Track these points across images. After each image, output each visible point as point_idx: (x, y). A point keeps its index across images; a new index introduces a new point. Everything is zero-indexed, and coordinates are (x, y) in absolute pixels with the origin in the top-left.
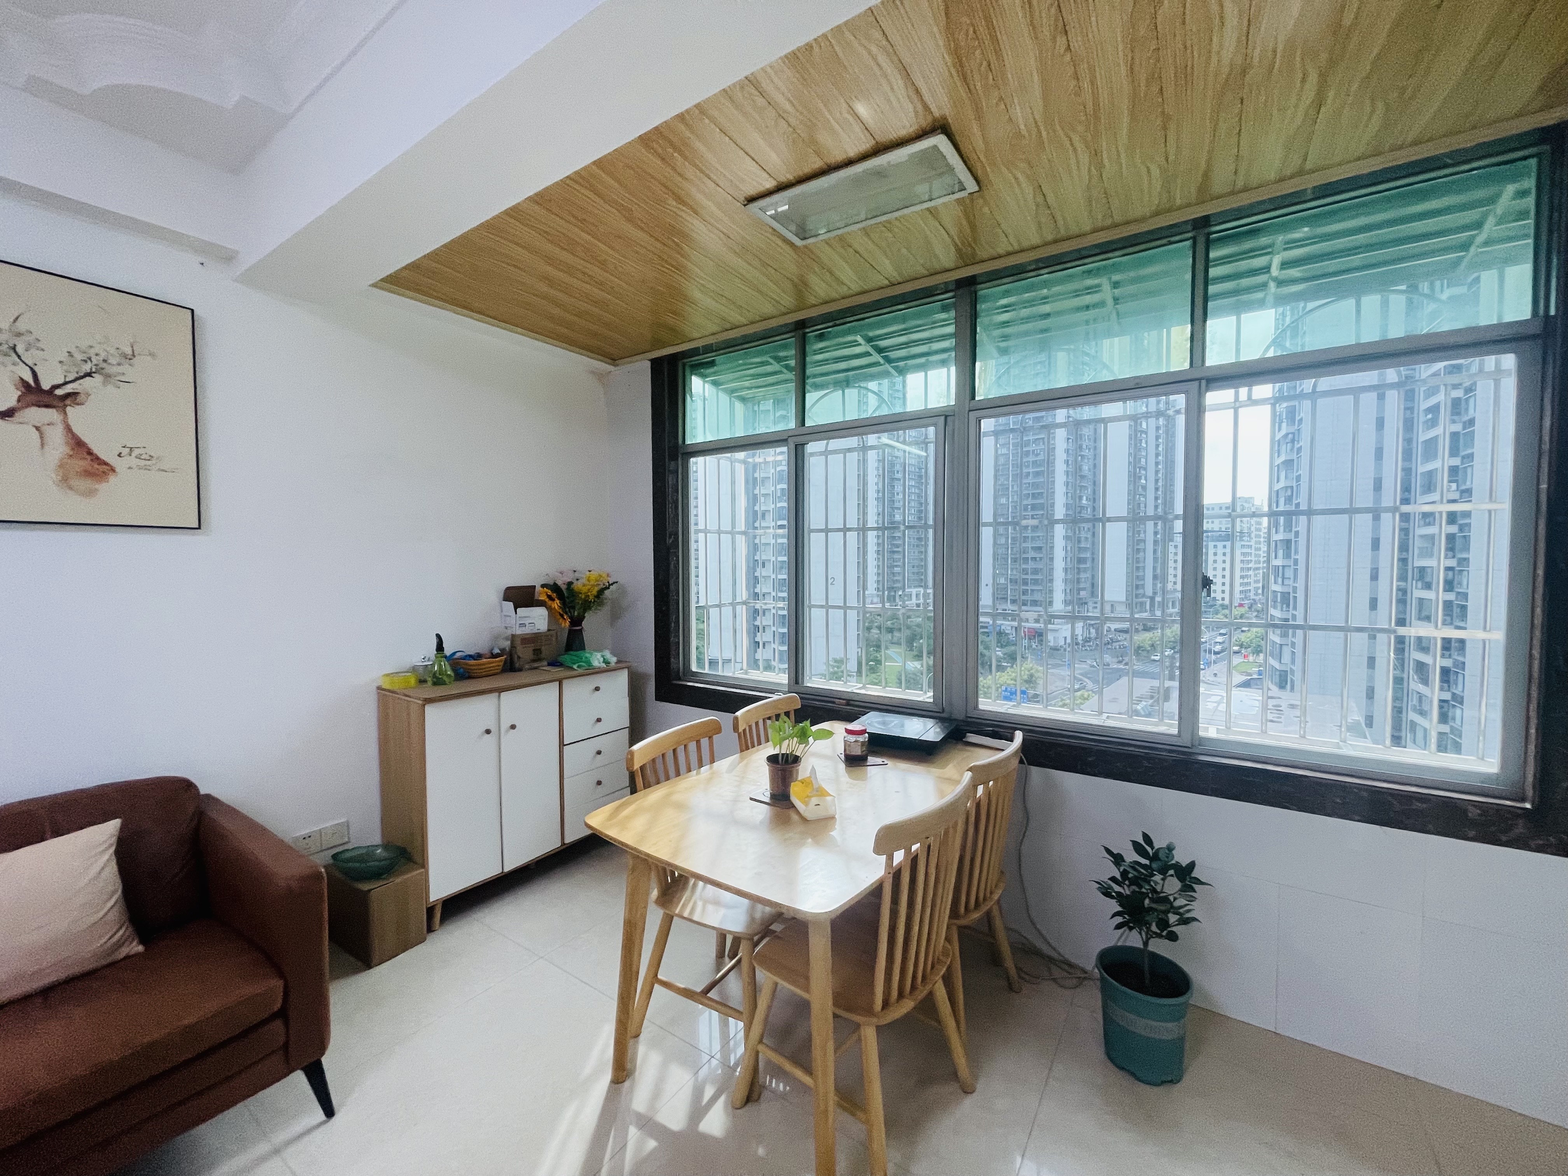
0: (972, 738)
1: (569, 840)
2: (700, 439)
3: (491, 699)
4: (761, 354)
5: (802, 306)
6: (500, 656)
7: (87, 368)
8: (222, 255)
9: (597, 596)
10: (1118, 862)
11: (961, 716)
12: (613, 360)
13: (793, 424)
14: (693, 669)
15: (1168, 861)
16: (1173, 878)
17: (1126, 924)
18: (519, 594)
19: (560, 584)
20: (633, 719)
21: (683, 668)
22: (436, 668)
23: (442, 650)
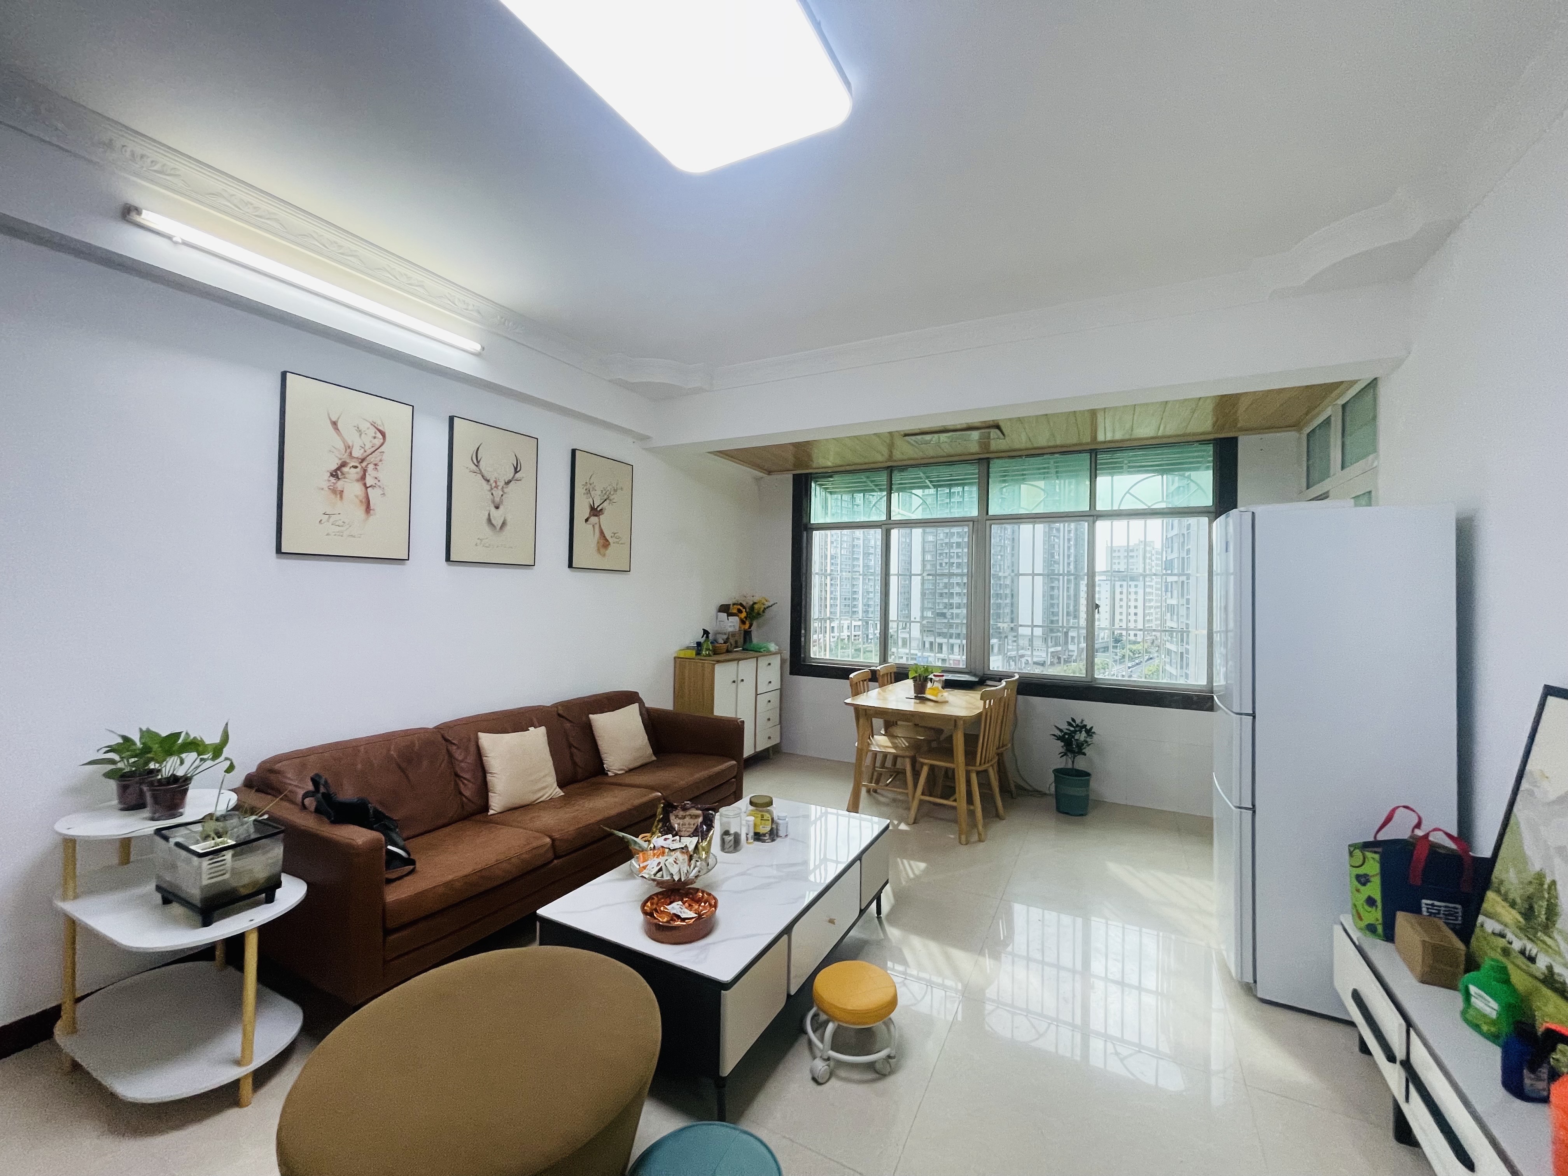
0: (988, 682)
1: (758, 749)
2: (821, 520)
3: (734, 664)
4: (863, 477)
5: (894, 458)
6: (725, 643)
7: (606, 497)
8: (643, 438)
9: (763, 612)
10: (1061, 730)
11: (981, 674)
12: (770, 472)
13: (884, 518)
14: (812, 656)
15: (1082, 727)
16: (1084, 734)
17: (1065, 754)
18: (724, 609)
19: (744, 604)
20: (781, 685)
21: (807, 655)
22: (705, 647)
23: (707, 637)
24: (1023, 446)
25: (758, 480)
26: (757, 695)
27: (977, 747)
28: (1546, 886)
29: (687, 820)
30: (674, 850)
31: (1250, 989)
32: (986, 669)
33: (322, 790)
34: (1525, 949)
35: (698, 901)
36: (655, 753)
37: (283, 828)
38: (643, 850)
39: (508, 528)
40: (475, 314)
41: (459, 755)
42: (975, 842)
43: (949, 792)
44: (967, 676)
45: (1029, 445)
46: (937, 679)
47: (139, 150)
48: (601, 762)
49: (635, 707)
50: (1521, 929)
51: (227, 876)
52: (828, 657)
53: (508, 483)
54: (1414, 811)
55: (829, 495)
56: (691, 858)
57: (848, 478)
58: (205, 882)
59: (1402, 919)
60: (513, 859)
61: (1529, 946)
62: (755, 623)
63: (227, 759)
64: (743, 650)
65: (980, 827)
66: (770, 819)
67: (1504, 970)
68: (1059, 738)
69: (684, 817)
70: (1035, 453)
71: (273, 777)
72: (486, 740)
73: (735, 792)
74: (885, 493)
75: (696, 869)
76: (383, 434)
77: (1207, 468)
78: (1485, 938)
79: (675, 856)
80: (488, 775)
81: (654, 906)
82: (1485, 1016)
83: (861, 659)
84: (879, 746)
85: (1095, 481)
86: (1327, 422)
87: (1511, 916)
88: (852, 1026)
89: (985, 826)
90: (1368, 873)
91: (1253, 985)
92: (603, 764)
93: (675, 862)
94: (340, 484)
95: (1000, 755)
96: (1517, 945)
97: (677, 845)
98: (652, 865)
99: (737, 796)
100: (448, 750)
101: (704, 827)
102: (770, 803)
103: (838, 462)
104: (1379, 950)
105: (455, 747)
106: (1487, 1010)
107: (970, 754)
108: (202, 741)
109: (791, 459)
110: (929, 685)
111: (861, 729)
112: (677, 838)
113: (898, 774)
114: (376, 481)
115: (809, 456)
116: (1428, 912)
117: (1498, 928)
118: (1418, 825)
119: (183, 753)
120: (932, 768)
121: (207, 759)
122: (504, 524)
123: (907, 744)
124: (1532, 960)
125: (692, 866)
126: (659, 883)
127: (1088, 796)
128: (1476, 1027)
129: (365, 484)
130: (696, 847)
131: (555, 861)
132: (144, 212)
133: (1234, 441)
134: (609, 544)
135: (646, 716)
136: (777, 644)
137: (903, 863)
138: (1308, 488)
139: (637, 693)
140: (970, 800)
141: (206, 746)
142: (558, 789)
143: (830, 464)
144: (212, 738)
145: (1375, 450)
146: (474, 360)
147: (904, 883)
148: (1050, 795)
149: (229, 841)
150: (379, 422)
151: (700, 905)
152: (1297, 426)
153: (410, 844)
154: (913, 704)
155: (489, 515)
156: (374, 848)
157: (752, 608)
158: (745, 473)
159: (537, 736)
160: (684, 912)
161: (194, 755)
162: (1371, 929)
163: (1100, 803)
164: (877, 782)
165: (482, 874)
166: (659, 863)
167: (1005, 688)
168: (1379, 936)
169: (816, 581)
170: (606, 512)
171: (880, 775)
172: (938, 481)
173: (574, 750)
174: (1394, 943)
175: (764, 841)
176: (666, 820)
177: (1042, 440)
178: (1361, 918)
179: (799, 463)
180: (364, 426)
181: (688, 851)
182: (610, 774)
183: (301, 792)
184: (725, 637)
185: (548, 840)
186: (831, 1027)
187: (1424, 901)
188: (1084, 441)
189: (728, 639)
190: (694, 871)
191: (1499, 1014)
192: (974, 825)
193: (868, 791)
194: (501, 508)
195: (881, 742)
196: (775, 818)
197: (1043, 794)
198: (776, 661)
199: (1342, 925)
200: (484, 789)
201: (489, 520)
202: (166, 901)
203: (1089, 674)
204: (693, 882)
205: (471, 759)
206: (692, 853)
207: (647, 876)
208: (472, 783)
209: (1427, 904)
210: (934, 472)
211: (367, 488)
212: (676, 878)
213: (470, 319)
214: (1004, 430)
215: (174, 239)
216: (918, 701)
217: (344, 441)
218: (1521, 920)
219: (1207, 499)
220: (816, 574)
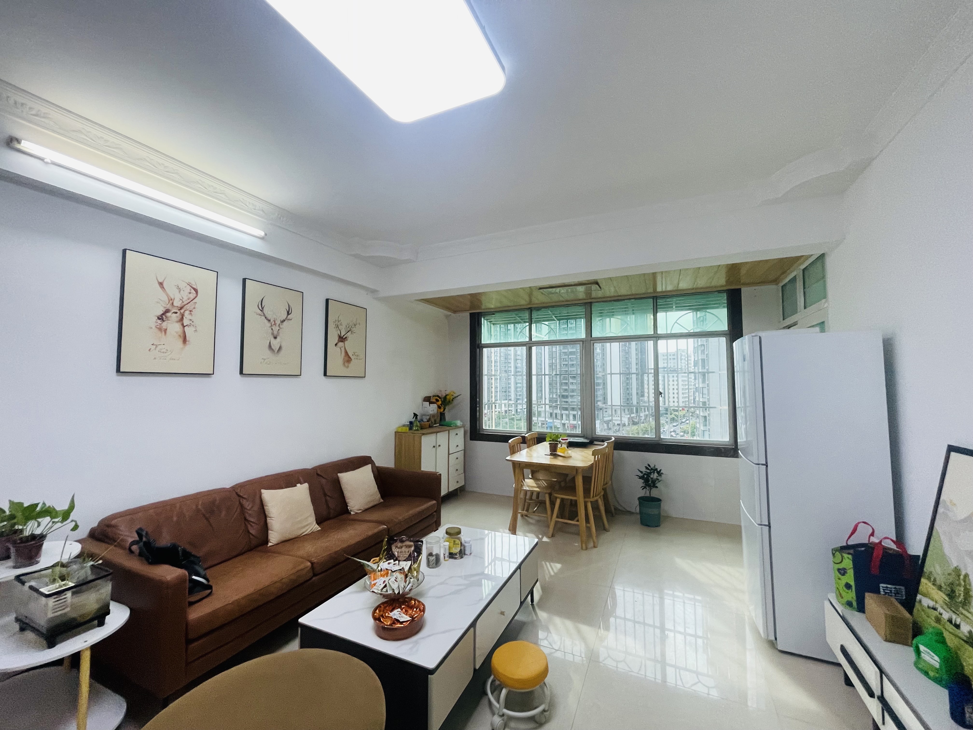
0: (596, 443)
1: (451, 490)
2: (487, 342)
3: (434, 435)
4: (513, 315)
5: (533, 303)
6: (428, 421)
7: (349, 329)
8: (374, 291)
9: (452, 400)
10: (641, 472)
11: (590, 437)
12: (455, 312)
13: (527, 340)
14: (484, 428)
15: (654, 470)
16: (656, 474)
17: (645, 488)
18: (427, 399)
19: (440, 395)
20: (465, 447)
21: (481, 427)
22: (415, 424)
23: (416, 418)
24: (612, 294)
25: (447, 317)
26: (449, 454)
27: (591, 485)
28: (962, 577)
29: (404, 549)
30: (395, 571)
31: (773, 644)
32: (593, 434)
33: (144, 539)
34: (952, 619)
35: (412, 607)
36: (382, 496)
37: (111, 571)
38: (374, 571)
39: (283, 352)
40: (262, 213)
41: (247, 505)
42: (592, 548)
43: (574, 515)
44: (582, 439)
45: (616, 294)
46: (564, 441)
47: (20, 100)
48: (345, 504)
49: (369, 467)
50: (946, 604)
51: (68, 609)
52: (494, 428)
53: (283, 321)
54: (869, 525)
55: (492, 326)
56: (406, 576)
57: (504, 315)
58: (50, 615)
59: (870, 599)
60: (284, 580)
61: (954, 617)
62: (447, 408)
63: (72, 521)
64: (440, 425)
65: (594, 538)
66: (460, 543)
67: (941, 634)
68: (640, 478)
69: (401, 547)
70: (618, 299)
71: (109, 530)
72: (267, 494)
73: (436, 522)
74: (528, 324)
75: (410, 585)
76: (196, 291)
77: (724, 307)
78: (923, 610)
79: (395, 576)
80: (268, 519)
81: (382, 613)
82: (932, 666)
83: (515, 430)
84: (528, 486)
85: (656, 315)
86: (794, 280)
87: (940, 597)
88: (518, 691)
89: (597, 536)
90: (845, 567)
91: (775, 642)
92: (347, 506)
93: (395, 580)
94: (164, 325)
95: (605, 490)
96: (946, 616)
97: (397, 568)
98: (380, 582)
99: (437, 525)
100: (240, 503)
101: (415, 553)
102: (459, 532)
103: (499, 305)
104: (856, 618)
105: (245, 501)
106: (932, 662)
107: (587, 491)
108: (54, 509)
109: (469, 303)
110: (559, 445)
111: (516, 476)
112: (397, 562)
113: (541, 504)
114: (191, 322)
115: (480, 301)
116: (884, 592)
117: (931, 604)
118: (872, 534)
119: (39, 518)
120: (562, 500)
121: (58, 522)
122: (280, 348)
123: (546, 485)
124: (958, 626)
125: (407, 583)
126: (384, 596)
127: (660, 514)
128: (926, 673)
129: (183, 324)
130: (410, 568)
131: (314, 578)
132: (23, 141)
133: (739, 291)
134: (351, 360)
135: (376, 473)
136: (461, 421)
137: (546, 564)
138: (784, 320)
139: (370, 457)
140: (587, 520)
141: (57, 512)
142: (317, 526)
143: (492, 306)
144: (62, 506)
145: (825, 297)
146: (260, 242)
147: (547, 579)
148: (637, 513)
149: (70, 583)
150: (193, 283)
151: (413, 611)
152: (776, 281)
153: (208, 573)
154: (549, 459)
155: (270, 343)
156: (181, 581)
157: (445, 398)
158: (440, 312)
159: (303, 490)
160: (402, 617)
161: (48, 519)
162: (849, 604)
163: (668, 517)
164: (527, 510)
165: (261, 593)
166: (384, 582)
167: (606, 447)
168: (854, 608)
169: (485, 379)
170: (349, 339)
171: (529, 505)
172: (560, 316)
173: (328, 498)
174: (864, 612)
175: (456, 558)
176: (389, 549)
177: (624, 291)
178: (842, 598)
179: (473, 306)
180: (183, 285)
181: (404, 571)
182: (352, 513)
183: (130, 540)
184: (428, 417)
185: (309, 564)
186: (504, 692)
187: (881, 585)
188: (649, 291)
189: (430, 419)
190: (409, 586)
191: (940, 666)
192: (590, 535)
193: (522, 516)
194: (278, 338)
195: (529, 484)
196: (463, 542)
197: (631, 513)
198: (461, 432)
199: (829, 600)
200: (265, 528)
201: (270, 346)
202: (22, 629)
203: (657, 435)
204: (408, 593)
205: (256, 508)
206: (407, 573)
207: (376, 591)
208: (256, 524)
209: (883, 587)
210: (557, 311)
211: (184, 326)
212: (396, 592)
213: (257, 215)
214: (601, 285)
215: (45, 160)
216: (552, 457)
217: (168, 295)
218: (947, 599)
219: (724, 326)
220: (486, 375)
